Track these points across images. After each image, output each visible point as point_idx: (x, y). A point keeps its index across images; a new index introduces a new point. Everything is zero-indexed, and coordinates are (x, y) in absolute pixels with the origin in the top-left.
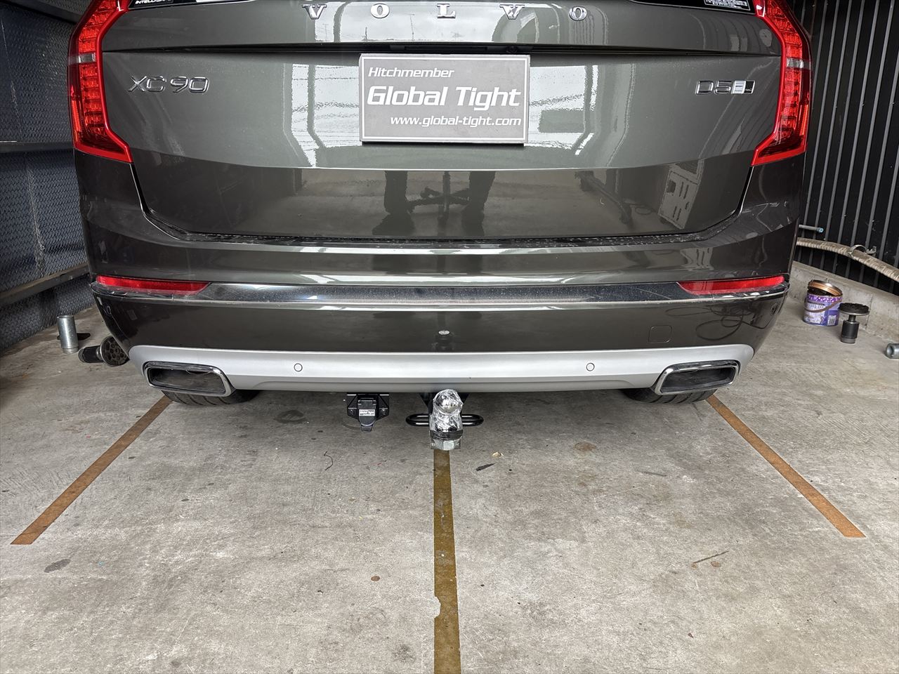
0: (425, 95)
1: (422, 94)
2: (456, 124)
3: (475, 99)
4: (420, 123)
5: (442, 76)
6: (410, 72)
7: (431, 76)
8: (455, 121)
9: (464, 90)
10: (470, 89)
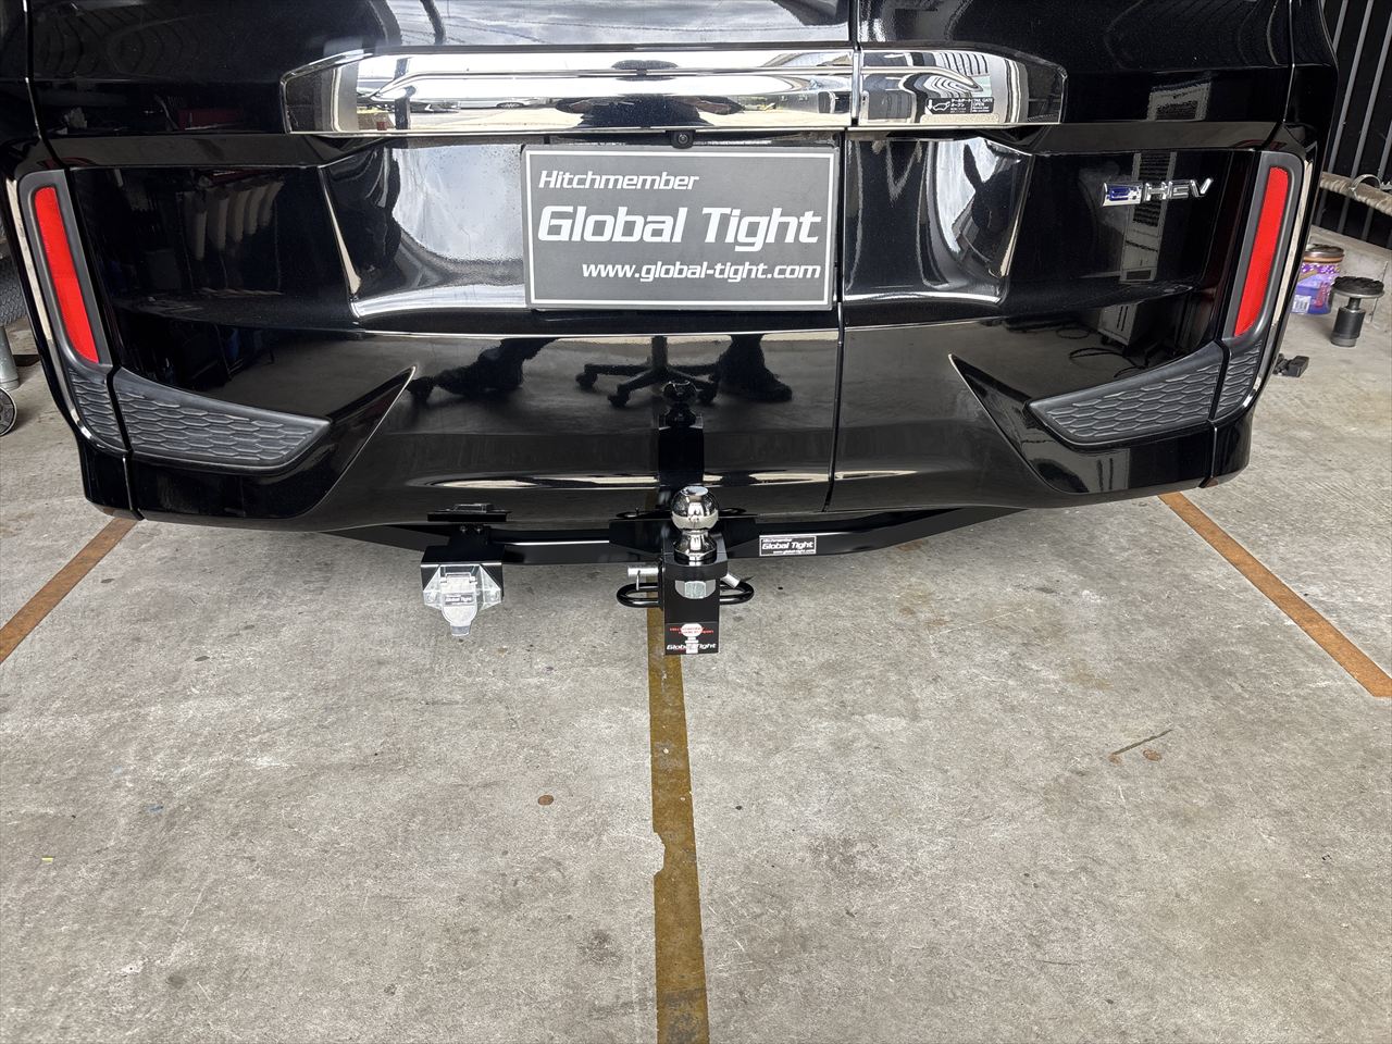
0: (646, 223)
1: (639, 220)
2: (703, 276)
3: (737, 231)
4: (637, 275)
5: (676, 187)
6: (616, 181)
7: (656, 187)
8: (700, 271)
9: (716, 213)
10: (727, 211)
